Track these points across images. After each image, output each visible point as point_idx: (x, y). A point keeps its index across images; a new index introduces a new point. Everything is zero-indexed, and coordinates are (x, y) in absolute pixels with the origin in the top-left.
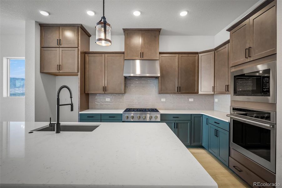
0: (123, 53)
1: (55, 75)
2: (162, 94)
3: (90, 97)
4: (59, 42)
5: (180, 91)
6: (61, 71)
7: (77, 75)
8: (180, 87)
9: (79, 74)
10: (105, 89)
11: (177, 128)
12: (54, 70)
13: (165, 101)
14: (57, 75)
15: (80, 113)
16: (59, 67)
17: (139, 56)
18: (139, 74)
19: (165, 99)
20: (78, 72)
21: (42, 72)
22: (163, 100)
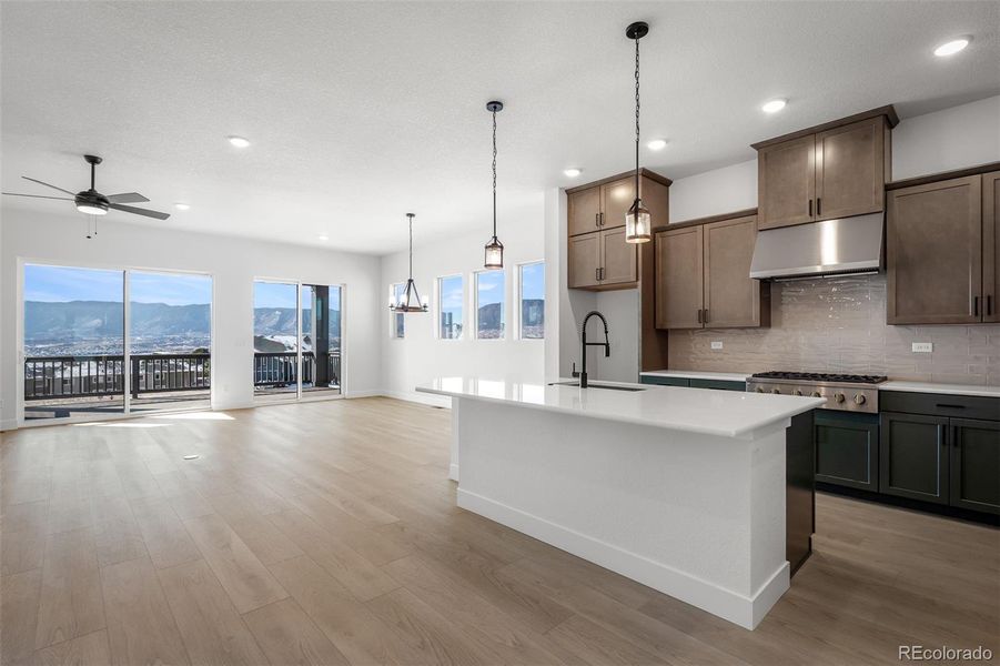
0: (754, 212)
1: (596, 290)
2: (913, 328)
3: (671, 338)
4: (600, 219)
5: (989, 313)
6: (603, 282)
7: (636, 287)
8: (989, 298)
9: (640, 283)
10: (704, 316)
11: (956, 444)
12: (591, 281)
13: (930, 350)
14: (599, 290)
15: (642, 374)
16: (601, 273)
17: (804, 212)
18: (834, 266)
19: (930, 345)
20: (637, 279)
21: (570, 287)
22: (921, 347)
